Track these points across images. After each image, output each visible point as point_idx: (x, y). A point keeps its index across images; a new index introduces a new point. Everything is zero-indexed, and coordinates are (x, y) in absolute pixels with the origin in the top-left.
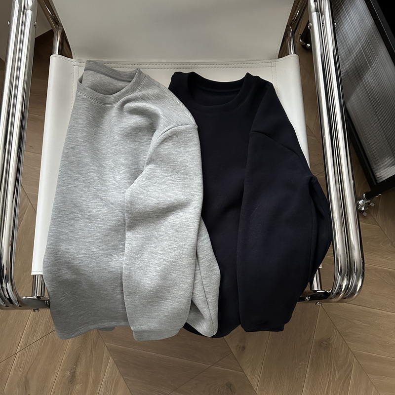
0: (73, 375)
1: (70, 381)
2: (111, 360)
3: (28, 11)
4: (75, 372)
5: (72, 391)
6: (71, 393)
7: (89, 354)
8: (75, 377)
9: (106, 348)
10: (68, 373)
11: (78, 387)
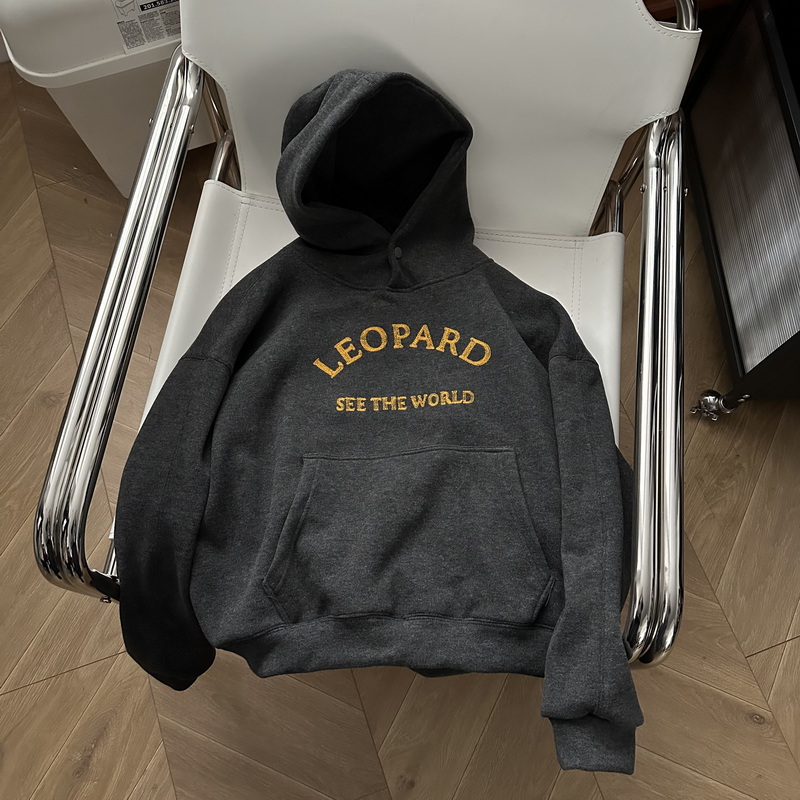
0: (86, 762)
1: (78, 772)
2: (161, 749)
3: (184, 107)
4: (90, 757)
5: (76, 792)
6: (73, 796)
7: (124, 728)
8: (88, 766)
9: (157, 724)
10: (78, 757)
11: (88, 787)
